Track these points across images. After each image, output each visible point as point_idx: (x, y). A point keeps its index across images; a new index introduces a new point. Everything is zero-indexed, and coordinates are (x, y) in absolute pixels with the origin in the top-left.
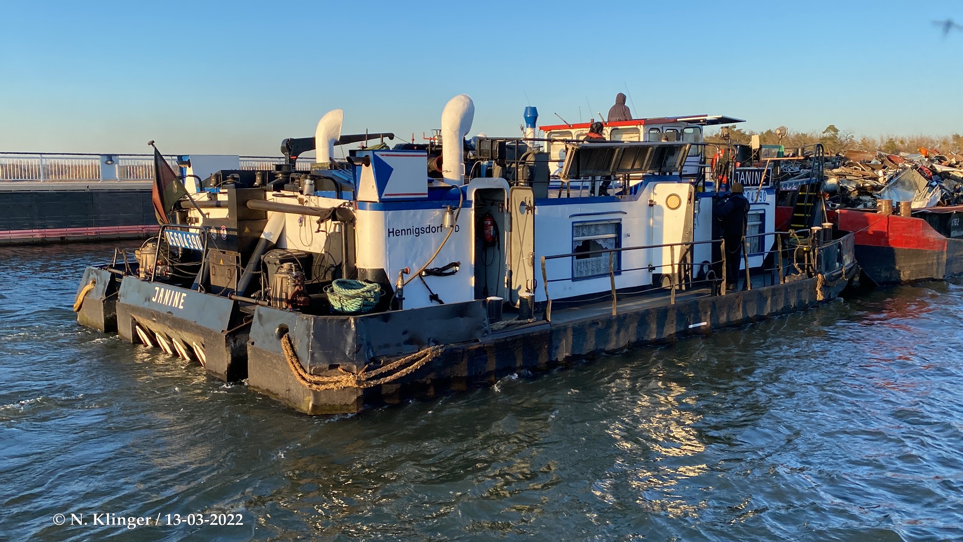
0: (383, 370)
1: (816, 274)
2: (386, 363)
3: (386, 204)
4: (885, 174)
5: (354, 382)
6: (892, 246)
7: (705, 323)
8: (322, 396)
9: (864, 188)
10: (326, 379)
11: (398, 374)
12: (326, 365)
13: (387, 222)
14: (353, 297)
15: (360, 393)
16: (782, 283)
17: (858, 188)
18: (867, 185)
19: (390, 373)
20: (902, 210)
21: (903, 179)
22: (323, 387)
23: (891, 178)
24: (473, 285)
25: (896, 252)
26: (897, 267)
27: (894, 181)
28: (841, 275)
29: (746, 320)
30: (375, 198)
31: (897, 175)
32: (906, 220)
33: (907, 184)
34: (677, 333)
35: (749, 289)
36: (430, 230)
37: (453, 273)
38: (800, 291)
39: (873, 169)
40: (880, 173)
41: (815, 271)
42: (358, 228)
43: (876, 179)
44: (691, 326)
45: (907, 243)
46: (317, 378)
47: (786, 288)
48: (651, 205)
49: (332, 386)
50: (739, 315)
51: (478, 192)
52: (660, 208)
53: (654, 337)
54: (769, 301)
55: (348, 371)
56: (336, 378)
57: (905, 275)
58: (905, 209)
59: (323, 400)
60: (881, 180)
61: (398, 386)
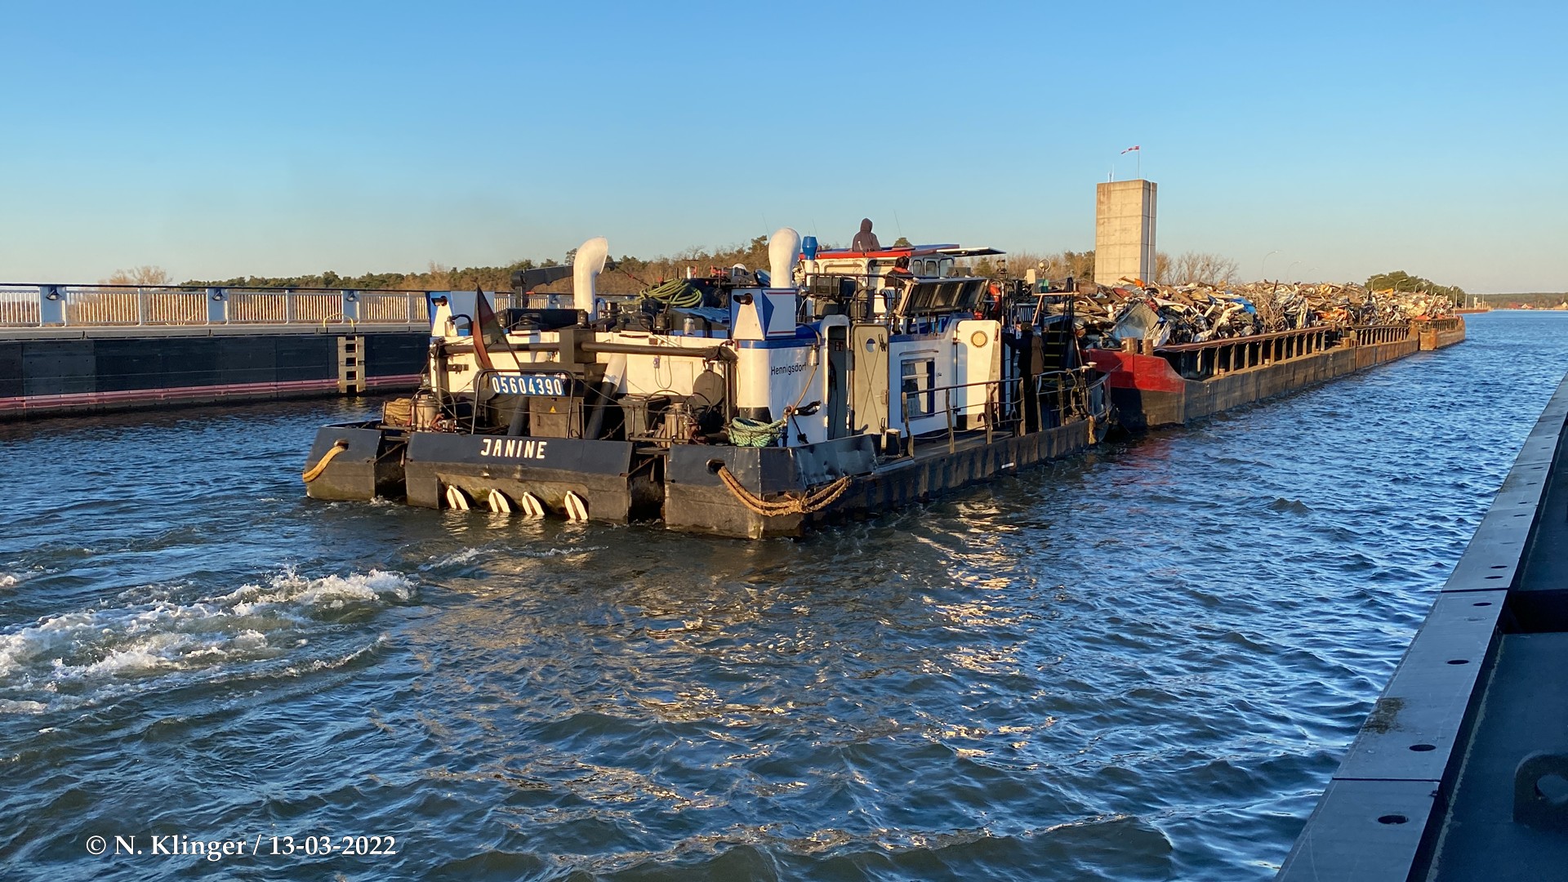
0: (817, 496)
1: (1088, 416)
2: (818, 491)
3: (772, 342)
4: (1114, 308)
5: (800, 508)
6: (1138, 387)
7: (1012, 464)
8: (771, 521)
9: (1093, 325)
10: (777, 505)
11: (826, 501)
12: (776, 493)
13: (772, 360)
14: (762, 433)
15: (802, 519)
16: (1062, 425)
17: (1086, 325)
18: (1096, 322)
19: (821, 500)
20: (1144, 349)
21: (1133, 315)
22: (774, 513)
23: (1122, 314)
24: (826, 425)
25: (1142, 394)
26: (1144, 412)
27: (1124, 317)
28: (1105, 417)
29: (1041, 462)
30: (760, 336)
31: (1128, 310)
32: (1147, 359)
33: (1136, 319)
34: (995, 472)
35: (1040, 430)
36: (798, 368)
37: (813, 413)
38: (1077, 433)
39: (1099, 304)
40: (1110, 308)
41: (1086, 413)
42: (740, 366)
43: (1105, 315)
44: (1003, 467)
45: (1152, 385)
46: (769, 505)
47: (1067, 429)
48: (954, 344)
49: (781, 511)
50: (1036, 457)
51: (831, 330)
52: (965, 347)
53: (979, 476)
54: (1055, 443)
55: (795, 497)
56: (785, 504)
57: (1151, 420)
58: (1147, 348)
59: (772, 526)
60: (1110, 316)
61: (824, 513)
